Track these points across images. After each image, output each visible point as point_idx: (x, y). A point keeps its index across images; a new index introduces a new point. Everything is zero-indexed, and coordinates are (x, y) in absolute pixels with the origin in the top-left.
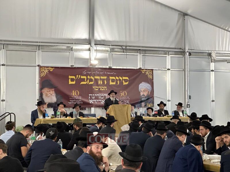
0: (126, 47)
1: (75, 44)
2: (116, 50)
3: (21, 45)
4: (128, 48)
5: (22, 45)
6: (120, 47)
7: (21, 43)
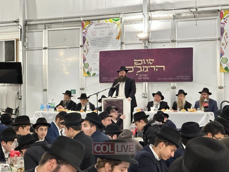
0: (197, 10)
1: (125, 13)
2: (184, 15)
3: (61, 22)
4: (199, 10)
5: (63, 22)
6: (188, 11)
7: (62, 21)
